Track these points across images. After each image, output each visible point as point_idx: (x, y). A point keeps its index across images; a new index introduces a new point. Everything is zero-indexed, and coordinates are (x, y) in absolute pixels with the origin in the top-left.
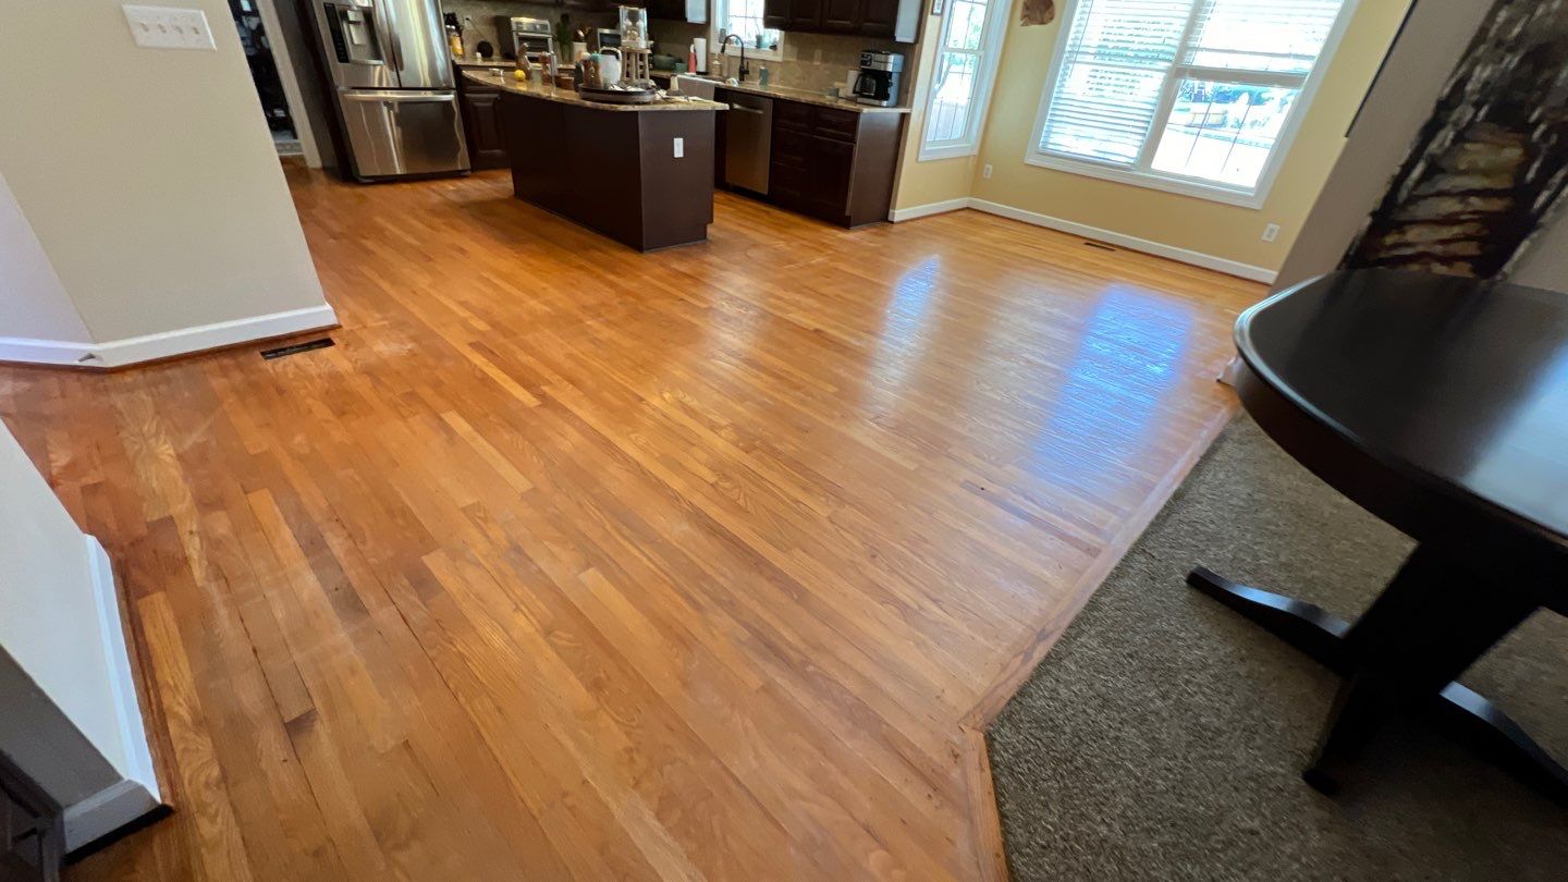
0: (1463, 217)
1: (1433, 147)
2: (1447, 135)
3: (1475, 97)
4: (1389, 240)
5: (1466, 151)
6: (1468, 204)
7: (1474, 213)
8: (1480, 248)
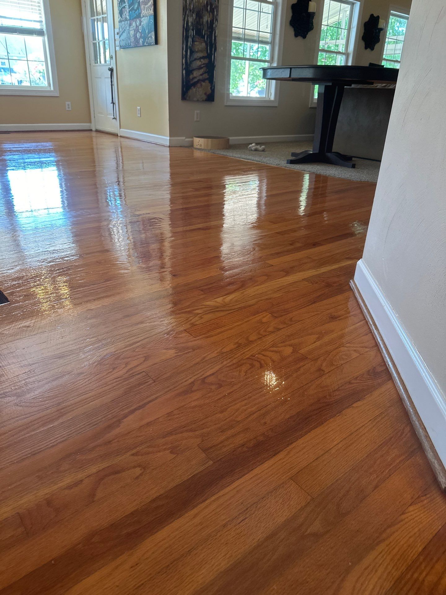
0: (202, 66)
1: (189, 44)
2: (190, 40)
3: (191, 27)
4: (191, 77)
5: (195, 44)
6: (202, 62)
7: (203, 64)
8: (208, 75)
